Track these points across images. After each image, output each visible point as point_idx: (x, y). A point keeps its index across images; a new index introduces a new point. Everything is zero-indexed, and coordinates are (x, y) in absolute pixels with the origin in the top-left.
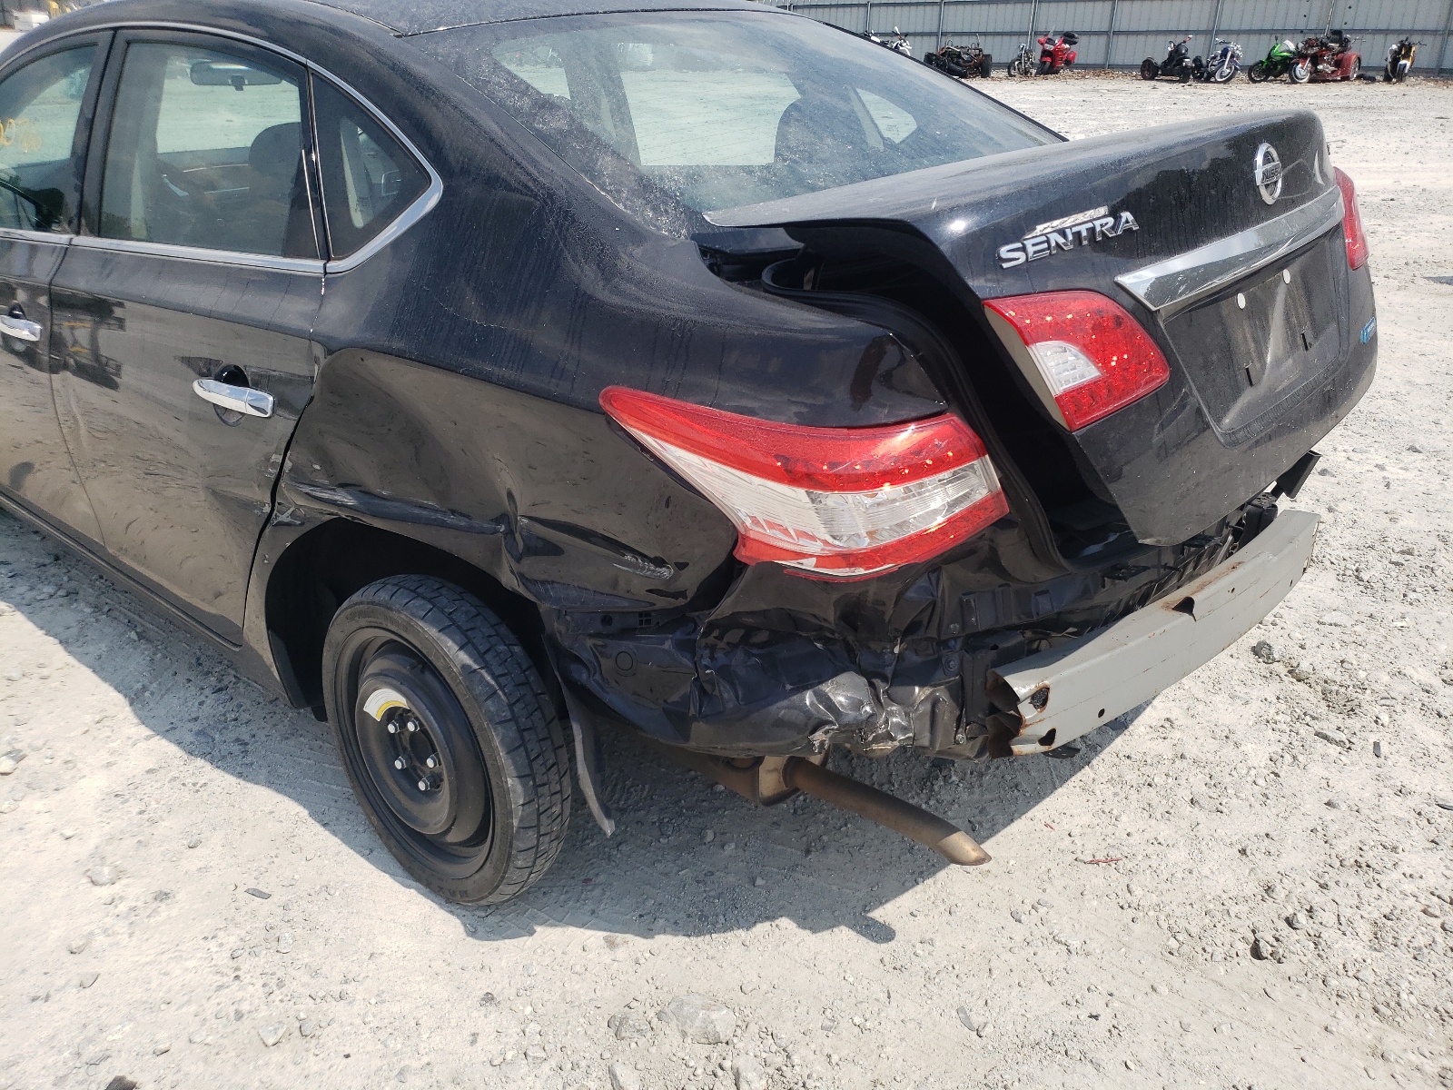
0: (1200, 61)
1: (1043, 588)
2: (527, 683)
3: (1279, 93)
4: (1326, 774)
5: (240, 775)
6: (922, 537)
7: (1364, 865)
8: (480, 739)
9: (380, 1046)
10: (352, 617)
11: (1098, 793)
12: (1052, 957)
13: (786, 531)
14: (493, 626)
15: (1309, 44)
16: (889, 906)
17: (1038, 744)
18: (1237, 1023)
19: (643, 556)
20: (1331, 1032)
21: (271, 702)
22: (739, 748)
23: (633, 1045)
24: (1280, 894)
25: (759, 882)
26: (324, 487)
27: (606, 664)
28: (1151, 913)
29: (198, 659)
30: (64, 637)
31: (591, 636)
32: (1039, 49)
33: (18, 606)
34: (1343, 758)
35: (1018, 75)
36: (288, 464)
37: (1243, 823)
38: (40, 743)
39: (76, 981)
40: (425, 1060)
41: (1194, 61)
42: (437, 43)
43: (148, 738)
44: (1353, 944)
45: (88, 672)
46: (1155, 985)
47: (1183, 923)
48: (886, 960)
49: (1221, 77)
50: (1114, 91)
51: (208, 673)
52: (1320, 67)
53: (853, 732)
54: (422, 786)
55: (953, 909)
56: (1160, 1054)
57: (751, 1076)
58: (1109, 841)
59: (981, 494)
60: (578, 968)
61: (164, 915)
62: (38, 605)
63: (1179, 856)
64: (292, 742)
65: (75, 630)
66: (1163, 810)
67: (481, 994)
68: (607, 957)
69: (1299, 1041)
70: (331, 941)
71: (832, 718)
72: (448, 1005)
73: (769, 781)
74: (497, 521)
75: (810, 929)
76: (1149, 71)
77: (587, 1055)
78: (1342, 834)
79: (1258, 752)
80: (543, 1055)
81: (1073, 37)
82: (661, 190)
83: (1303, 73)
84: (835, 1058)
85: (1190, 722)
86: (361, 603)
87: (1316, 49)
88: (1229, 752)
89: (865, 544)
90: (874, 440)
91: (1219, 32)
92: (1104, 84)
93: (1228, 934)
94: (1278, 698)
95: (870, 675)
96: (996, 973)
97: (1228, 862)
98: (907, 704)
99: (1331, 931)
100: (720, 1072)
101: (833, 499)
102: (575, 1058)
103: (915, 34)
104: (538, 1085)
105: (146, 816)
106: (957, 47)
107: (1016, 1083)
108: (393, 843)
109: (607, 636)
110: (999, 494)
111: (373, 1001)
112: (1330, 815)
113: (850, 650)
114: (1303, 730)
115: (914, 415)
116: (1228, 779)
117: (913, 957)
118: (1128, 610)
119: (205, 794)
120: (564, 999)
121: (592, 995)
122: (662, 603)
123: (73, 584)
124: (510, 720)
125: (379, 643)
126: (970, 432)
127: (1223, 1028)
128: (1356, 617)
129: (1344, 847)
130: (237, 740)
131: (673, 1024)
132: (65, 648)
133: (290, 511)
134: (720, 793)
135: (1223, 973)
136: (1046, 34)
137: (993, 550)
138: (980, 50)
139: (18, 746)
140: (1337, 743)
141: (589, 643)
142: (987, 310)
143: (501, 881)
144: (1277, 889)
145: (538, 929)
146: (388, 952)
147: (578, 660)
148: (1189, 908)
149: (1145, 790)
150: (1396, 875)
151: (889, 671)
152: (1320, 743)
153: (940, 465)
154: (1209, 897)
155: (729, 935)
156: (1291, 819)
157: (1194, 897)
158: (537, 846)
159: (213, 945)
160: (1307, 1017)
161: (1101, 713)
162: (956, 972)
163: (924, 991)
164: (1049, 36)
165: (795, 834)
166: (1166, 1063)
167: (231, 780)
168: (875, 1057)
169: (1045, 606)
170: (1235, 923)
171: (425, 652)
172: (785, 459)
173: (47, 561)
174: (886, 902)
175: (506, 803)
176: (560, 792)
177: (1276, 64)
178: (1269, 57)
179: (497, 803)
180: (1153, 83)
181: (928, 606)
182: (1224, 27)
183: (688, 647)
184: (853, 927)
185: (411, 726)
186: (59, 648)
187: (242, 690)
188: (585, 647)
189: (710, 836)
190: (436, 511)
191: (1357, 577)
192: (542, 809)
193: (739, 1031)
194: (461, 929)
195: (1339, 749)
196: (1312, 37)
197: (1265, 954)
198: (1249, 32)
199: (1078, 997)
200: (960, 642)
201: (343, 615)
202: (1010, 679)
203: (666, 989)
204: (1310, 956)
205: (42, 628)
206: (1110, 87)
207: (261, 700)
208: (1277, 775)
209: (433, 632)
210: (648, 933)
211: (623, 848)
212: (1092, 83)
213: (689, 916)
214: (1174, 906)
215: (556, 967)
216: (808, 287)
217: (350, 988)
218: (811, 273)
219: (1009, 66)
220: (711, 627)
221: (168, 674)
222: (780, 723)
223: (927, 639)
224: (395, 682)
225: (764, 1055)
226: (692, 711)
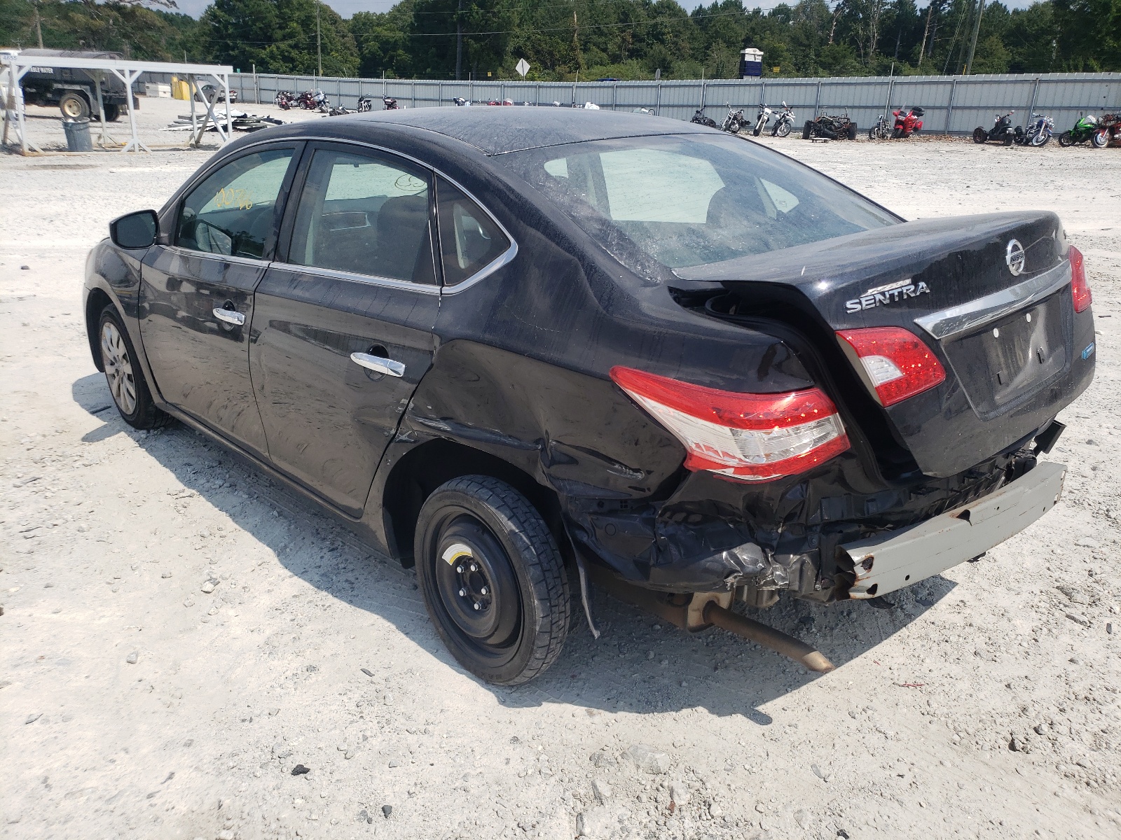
0: (1021, 130)
1: (873, 497)
2: (546, 543)
3: (1083, 155)
4: (1072, 642)
5: (351, 602)
6: (796, 460)
7: (1091, 699)
8: (519, 576)
9: (451, 761)
10: (441, 499)
11: (911, 644)
12: (875, 740)
13: (716, 452)
14: (528, 507)
15: (1107, 118)
16: (769, 704)
17: (866, 593)
18: (996, 787)
19: (626, 467)
20: (1058, 796)
21: (367, 558)
22: (679, 587)
23: (606, 771)
24: (1032, 713)
25: (684, 684)
26: (431, 419)
27: (599, 532)
28: (943, 719)
29: (317, 530)
30: (232, 512)
31: (590, 514)
32: (894, 119)
33: (201, 493)
34: (1084, 632)
35: (877, 139)
36: (411, 405)
37: (1011, 668)
38: (227, 576)
39: (267, 712)
40: (479, 770)
41: (1016, 130)
42: (512, 160)
43: (290, 577)
44: (1078, 745)
45: (249, 535)
46: (943, 761)
47: (963, 726)
48: (766, 734)
49: (1037, 142)
50: (951, 152)
51: (324, 539)
52: (1117, 136)
53: (752, 578)
54: (476, 607)
55: (811, 708)
56: (943, 800)
57: (681, 791)
58: (917, 674)
59: (834, 435)
60: (570, 726)
61: (314, 679)
62: (214, 492)
63: (964, 686)
64: (382, 583)
65: (238, 509)
66: (955, 657)
67: (511, 737)
68: (588, 721)
69: (1036, 799)
70: (417, 700)
71: (739, 569)
72: (491, 742)
73: (694, 618)
74: (537, 442)
75: (717, 714)
76: (980, 137)
77: (577, 775)
78: (1079, 680)
79: (1024, 625)
80: (550, 773)
81: (920, 110)
82: (646, 253)
83: (1103, 140)
84: (733, 787)
85: (977, 603)
86: (447, 491)
87: (1113, 123)
88: (1004, 623)
89: (764, 461)
90: (771, 401)
91: (1035, 108)
92: (943, 146)
93: (994, 734)
94: (1041, 592)
95: (764, 546)
96: (837, 747)
97: (998, 692)
98: (785, 565)
99: (1064, 737)
100: (661, 789)
101: (745, 434)
102: (571, 775)
103: (798, 107)
104: (548, 789)
105: (296, 622)
106: (830, 117)
107: (848, 809)
108: (452, 645)
109: (601, 514)
110: (844, 437)
111: (445, 736)
112: (1073, 667)
113: (751, 530)
114: (1057, 613)
115: (796, 387)
116: (1002, 641)
117: (784, 734)
118: (927, 517)
119: (330, 612)
120: (562, 743)
121: (580, 742)
122: (636, 495)
123: (232, 479)
124: (537, 564)
125: (454, 516)
126: (828, 401)
127: (986, 788)
128: (1103, 542)
129: (1080, 688)
130: (347, 581)
131: (631, 760)
132: (233, 520)
133: (407, 434)
134: (658, 630)
135: (989, 757)
136: (900, 108)
137: (841, 471)
138: (848, 119)
139: (214, 576)
140: (1081, 623)
141: (589, 519)
142: (837, 337)
143: (525, 667)
144: (1029, 710)
145: (544, 703)
146: (452, 710)
147: (582, 528)
148: (968, 717)
149: (943, 644)
150: (1113, 706)
151: (775, 543)
152: (1069, 622)
153: (810, 417)
154: (982, 712)
155: (666, 714)
156: (1043, 669)
157: (972, 711)
158: (549, 645)
159: (345, 698)
160: (1043, 787)
161: (908, 577)
162: (812, 744)
163: (791, 753)
164: (902, 110)
165: (707, 658)
166: (947, 805)
167: (344, 605)
168: (758, 788)
169: (873, 509)
170: (999, 728)
171: (487, 520)
172: (718, 410)
173: (214, 465)
174: (767, 701)
175: (533, 616)
176: (565, 612)
177: (1081, 133)
178: (1076, 128)
179: (526, 616)
180: (981, 146)
181: (800, 503)
182: (1040, 104)
183: (651, 523)
184: (745, 714)
185: (473, 568)
186: (229, 519)
187: (347, 550)
188: (586, 521)
189: (652, 655)
190: (500, 436)
191: (1107, 515)
192: (554, 621)
193: (672, 767)
194: (495, 699)
195: (1082, 627)
196: (1110, 113)
197: (1018, 748)
198: (1060, 108)
199: (891, 764)
200: (819, 529)
201: (434, 498)
202: (850, 552)
203: (626, 741)
204: (1048, 751)
205: (217, 506)
206: (948, 149)
207: (360, 557)
208: (1036, 640)
209: (493, 509)
210: (613, 709)
211: (596, 658)
212: (934, 145)
213: (639, 701)
214: (958, 715)
215: (557, 725)
216: (733, 313)
217: (430, 728)
218: (734, 308)
219: (870, 132)
220: (665, 510)
221: (299, 539)
222: (707, 571)
223: (799, 524)
224: (465, 539)
225: (688, 782)
226: (652, 562)
